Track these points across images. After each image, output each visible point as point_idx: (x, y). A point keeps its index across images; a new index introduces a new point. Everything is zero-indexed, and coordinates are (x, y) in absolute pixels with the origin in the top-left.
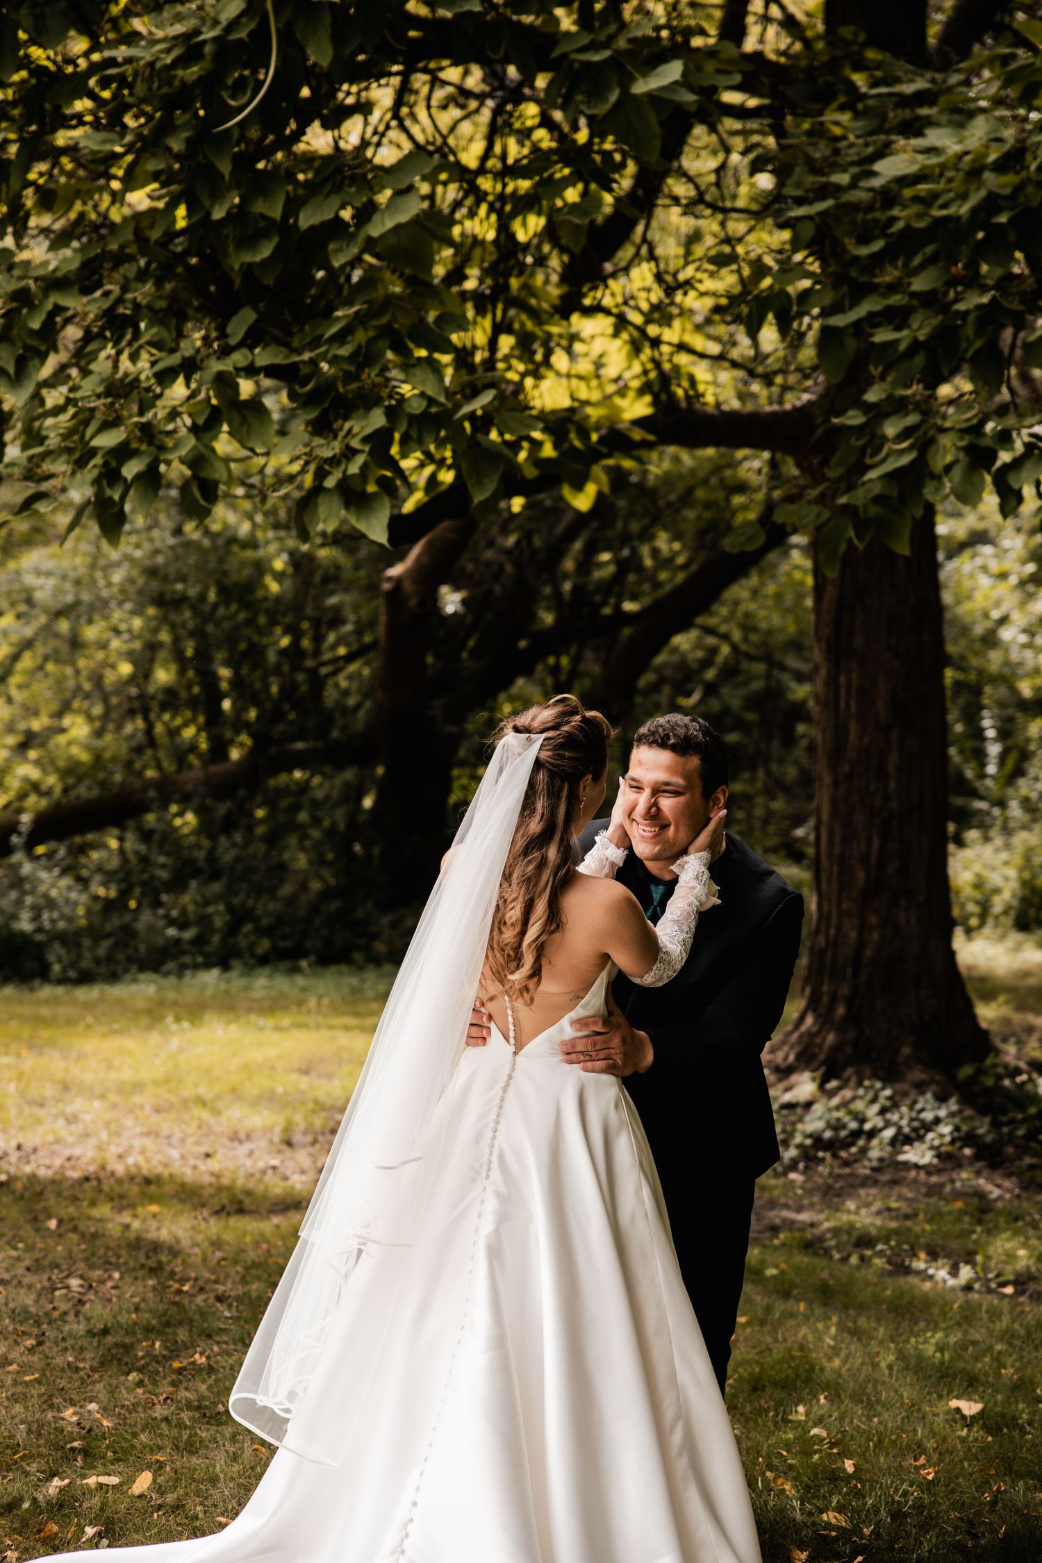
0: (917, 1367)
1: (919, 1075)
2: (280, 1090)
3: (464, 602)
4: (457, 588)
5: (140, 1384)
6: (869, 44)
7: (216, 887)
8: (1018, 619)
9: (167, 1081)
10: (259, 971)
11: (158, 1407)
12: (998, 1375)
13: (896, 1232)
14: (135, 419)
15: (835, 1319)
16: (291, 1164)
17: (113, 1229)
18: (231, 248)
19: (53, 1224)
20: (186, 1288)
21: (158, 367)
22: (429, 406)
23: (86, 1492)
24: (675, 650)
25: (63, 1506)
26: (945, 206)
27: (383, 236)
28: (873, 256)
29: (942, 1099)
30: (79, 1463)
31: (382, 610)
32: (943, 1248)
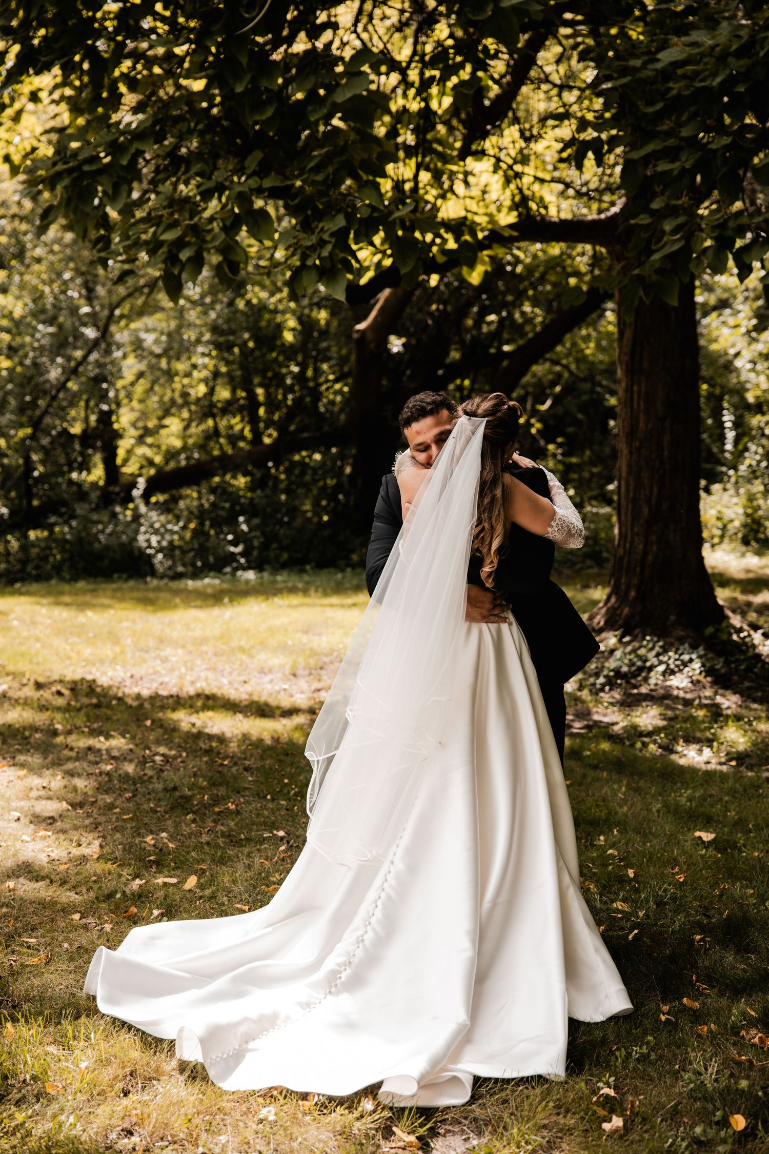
0: (675, 811)
1: (681, 633)
2: (290, 643)
3: (404, 345)
4: (400, 336)
5: (194, 821)
8: (747, 355)
9: (222, 637)
11: (204, 835)
12: (725, 816)
13: (665, 728)
14: (187, 222)
15: (625, 782)
16: (295, 687)
17: (185, 726)
18: (247, 111)
19: (148, 723)
20: (226, 763)
21: (202, 189)
22: (372, 212)
23: (157, 888)
24: (534, 375)
25: (141, 897)
26: (703, 80)
27: (344, 103)
28: (656, 113)
29: (694, 647)
30: (153, 869)
31: (354, 351)
32: (694, 738)
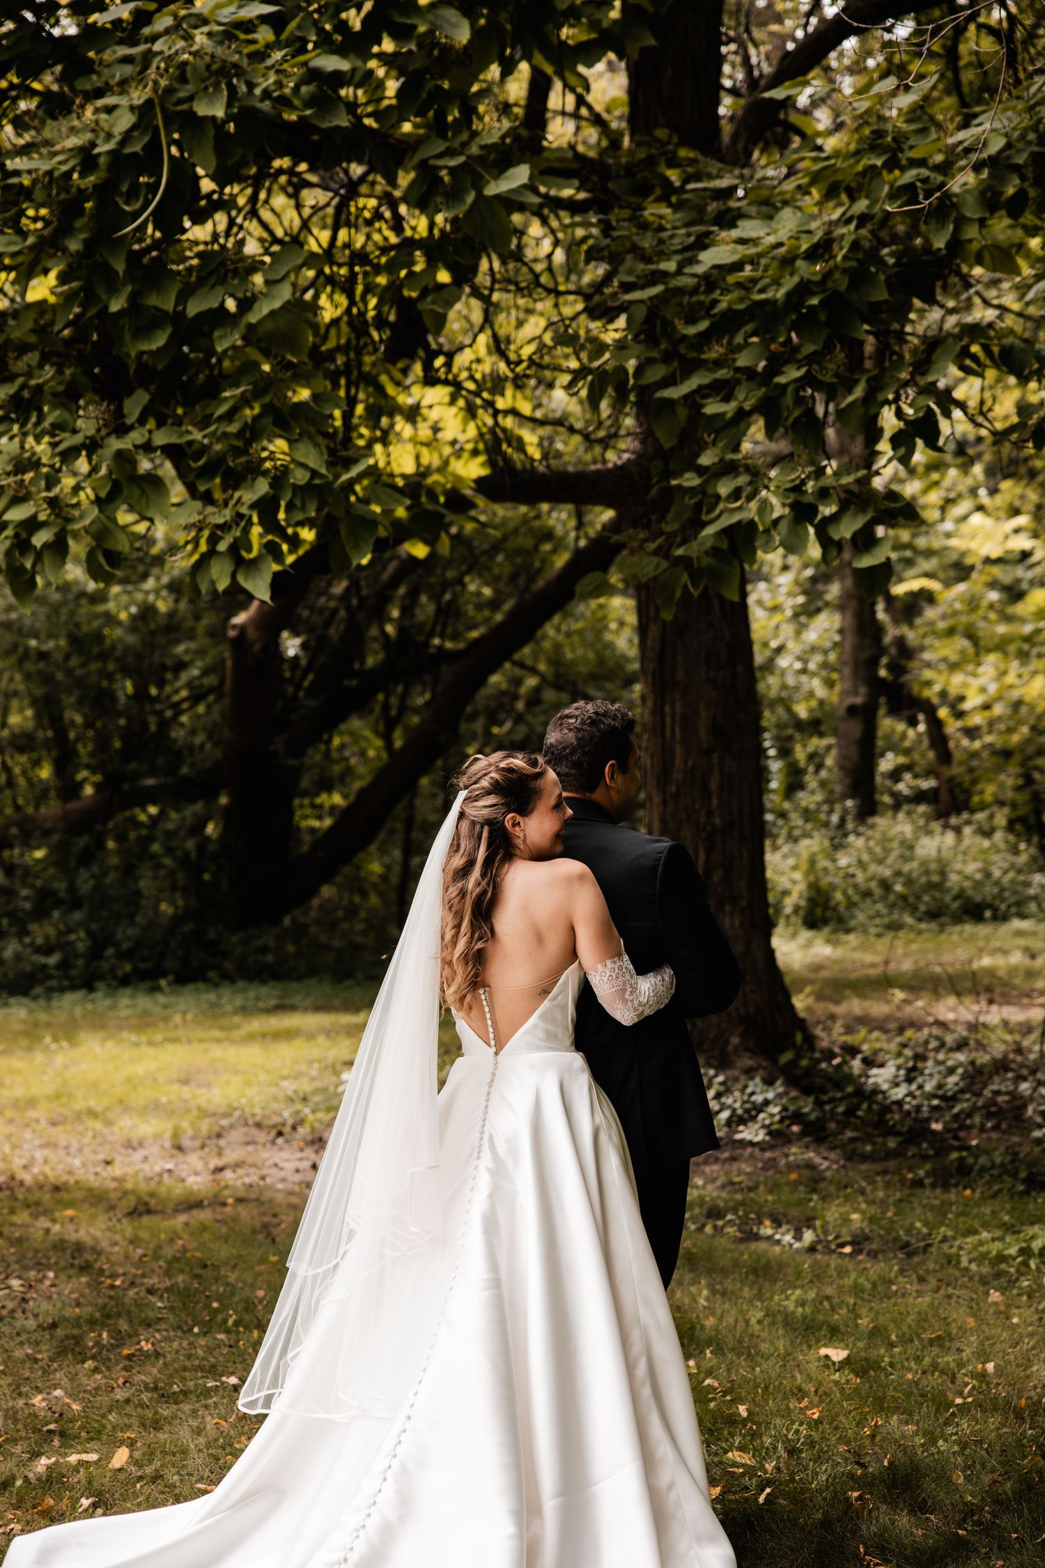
0: (783, 1321)
1: (747, 1062)
2: (164, 1100)
3: (304, 646)
4: (296, 633)
5: (96, 1370)
6: (681, 144)
7: (77, 916)
8: (793, 647)
9: (58, 1096)
10: (121, 991)
11: (117, 1390)
12: (856, 1325)
13: (743, 1203)
14: (44, 494)
15: (704, 1282)
16: (185, 1167)
17: (35, 1233)
18: (128, 337)
20: (118, 1283)
21: (60, 448)
22: (312, 478)
23: (71, 1468)
24: (491, 687)
25: (53, 1480)
26: (762, 291)
27: (261, 321)
28: (700, 335)
29: (769, 1082)
30: (56, 1443)
31: (227, 654)
32: (785, 1215)
